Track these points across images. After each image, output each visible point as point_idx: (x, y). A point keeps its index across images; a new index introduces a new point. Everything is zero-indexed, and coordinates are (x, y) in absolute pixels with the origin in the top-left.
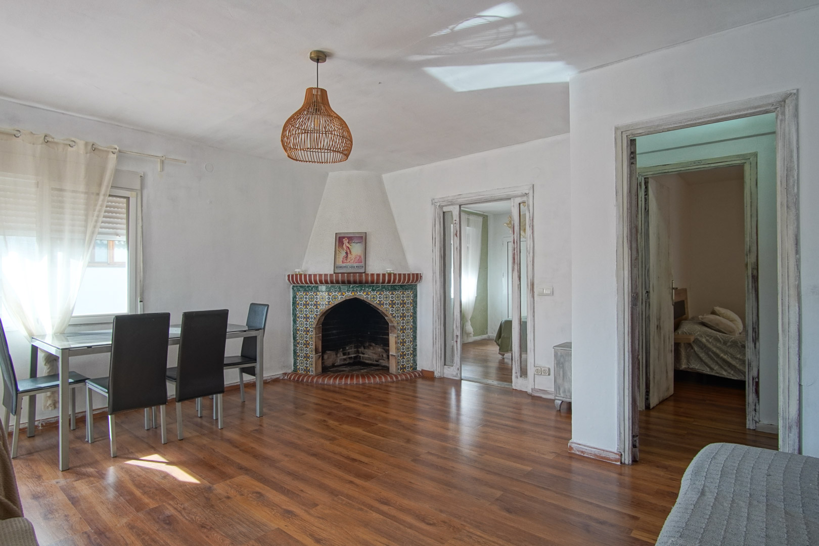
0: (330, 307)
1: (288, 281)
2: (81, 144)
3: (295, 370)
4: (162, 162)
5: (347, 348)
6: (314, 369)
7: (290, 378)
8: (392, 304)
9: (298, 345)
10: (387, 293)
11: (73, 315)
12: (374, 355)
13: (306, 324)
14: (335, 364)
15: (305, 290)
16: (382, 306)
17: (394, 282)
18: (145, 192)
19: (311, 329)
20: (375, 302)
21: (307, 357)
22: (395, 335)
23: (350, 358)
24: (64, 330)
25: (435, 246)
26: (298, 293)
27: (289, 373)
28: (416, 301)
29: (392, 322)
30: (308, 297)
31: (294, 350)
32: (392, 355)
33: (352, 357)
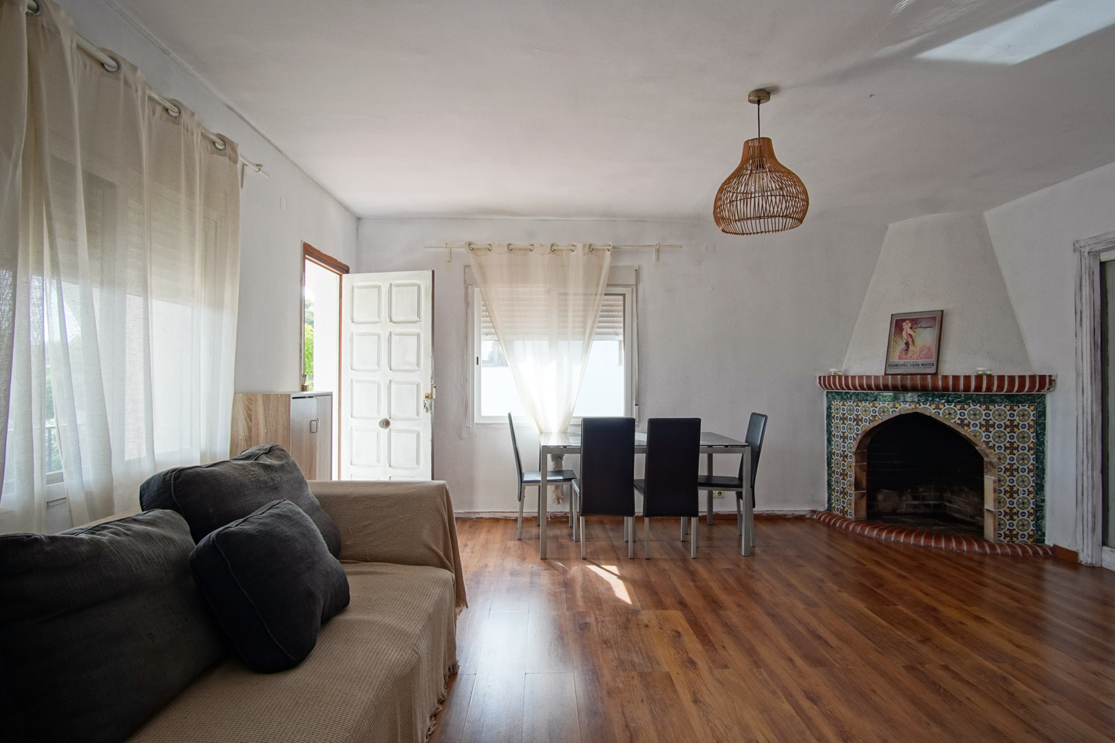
0: (876, 424)
1: (819, 385)
2: (580, 246)
3: (830, 509)
4: (658, 251)
5: (921, 490)
6: (853, 512)
7: (820, 518)
8: (988, 426)
9: (833, 475)
10: (978, 407)
11: (574, 415)
12: (967, 506)
13: (844, 447)
14: (898, 511)
15: (842, 399)
16: (966, 428)
17: (989, 388)
18: (641, 287)
19: (849, 454)
20: (953, 421)
21: (844, 493)
22: (993, 478)
23: (925, 505)
24: (566, 429)
25: (1081, 325)
26: (833, 402)
27: (820, 512)
28: (1044, 424)
29: (987, 456)
30: (845, 408)
31: (828, 481)
32: (988, 510)
33: (929, 505)
